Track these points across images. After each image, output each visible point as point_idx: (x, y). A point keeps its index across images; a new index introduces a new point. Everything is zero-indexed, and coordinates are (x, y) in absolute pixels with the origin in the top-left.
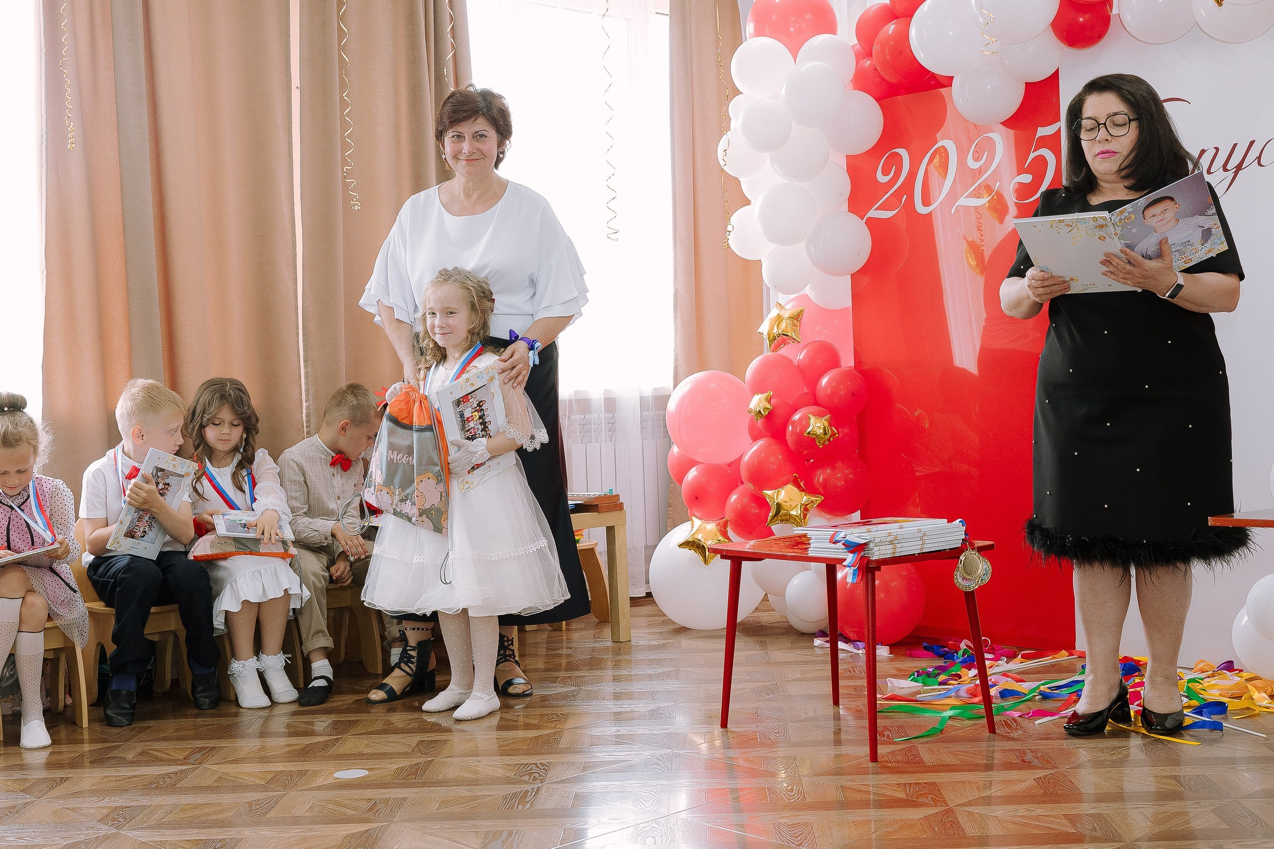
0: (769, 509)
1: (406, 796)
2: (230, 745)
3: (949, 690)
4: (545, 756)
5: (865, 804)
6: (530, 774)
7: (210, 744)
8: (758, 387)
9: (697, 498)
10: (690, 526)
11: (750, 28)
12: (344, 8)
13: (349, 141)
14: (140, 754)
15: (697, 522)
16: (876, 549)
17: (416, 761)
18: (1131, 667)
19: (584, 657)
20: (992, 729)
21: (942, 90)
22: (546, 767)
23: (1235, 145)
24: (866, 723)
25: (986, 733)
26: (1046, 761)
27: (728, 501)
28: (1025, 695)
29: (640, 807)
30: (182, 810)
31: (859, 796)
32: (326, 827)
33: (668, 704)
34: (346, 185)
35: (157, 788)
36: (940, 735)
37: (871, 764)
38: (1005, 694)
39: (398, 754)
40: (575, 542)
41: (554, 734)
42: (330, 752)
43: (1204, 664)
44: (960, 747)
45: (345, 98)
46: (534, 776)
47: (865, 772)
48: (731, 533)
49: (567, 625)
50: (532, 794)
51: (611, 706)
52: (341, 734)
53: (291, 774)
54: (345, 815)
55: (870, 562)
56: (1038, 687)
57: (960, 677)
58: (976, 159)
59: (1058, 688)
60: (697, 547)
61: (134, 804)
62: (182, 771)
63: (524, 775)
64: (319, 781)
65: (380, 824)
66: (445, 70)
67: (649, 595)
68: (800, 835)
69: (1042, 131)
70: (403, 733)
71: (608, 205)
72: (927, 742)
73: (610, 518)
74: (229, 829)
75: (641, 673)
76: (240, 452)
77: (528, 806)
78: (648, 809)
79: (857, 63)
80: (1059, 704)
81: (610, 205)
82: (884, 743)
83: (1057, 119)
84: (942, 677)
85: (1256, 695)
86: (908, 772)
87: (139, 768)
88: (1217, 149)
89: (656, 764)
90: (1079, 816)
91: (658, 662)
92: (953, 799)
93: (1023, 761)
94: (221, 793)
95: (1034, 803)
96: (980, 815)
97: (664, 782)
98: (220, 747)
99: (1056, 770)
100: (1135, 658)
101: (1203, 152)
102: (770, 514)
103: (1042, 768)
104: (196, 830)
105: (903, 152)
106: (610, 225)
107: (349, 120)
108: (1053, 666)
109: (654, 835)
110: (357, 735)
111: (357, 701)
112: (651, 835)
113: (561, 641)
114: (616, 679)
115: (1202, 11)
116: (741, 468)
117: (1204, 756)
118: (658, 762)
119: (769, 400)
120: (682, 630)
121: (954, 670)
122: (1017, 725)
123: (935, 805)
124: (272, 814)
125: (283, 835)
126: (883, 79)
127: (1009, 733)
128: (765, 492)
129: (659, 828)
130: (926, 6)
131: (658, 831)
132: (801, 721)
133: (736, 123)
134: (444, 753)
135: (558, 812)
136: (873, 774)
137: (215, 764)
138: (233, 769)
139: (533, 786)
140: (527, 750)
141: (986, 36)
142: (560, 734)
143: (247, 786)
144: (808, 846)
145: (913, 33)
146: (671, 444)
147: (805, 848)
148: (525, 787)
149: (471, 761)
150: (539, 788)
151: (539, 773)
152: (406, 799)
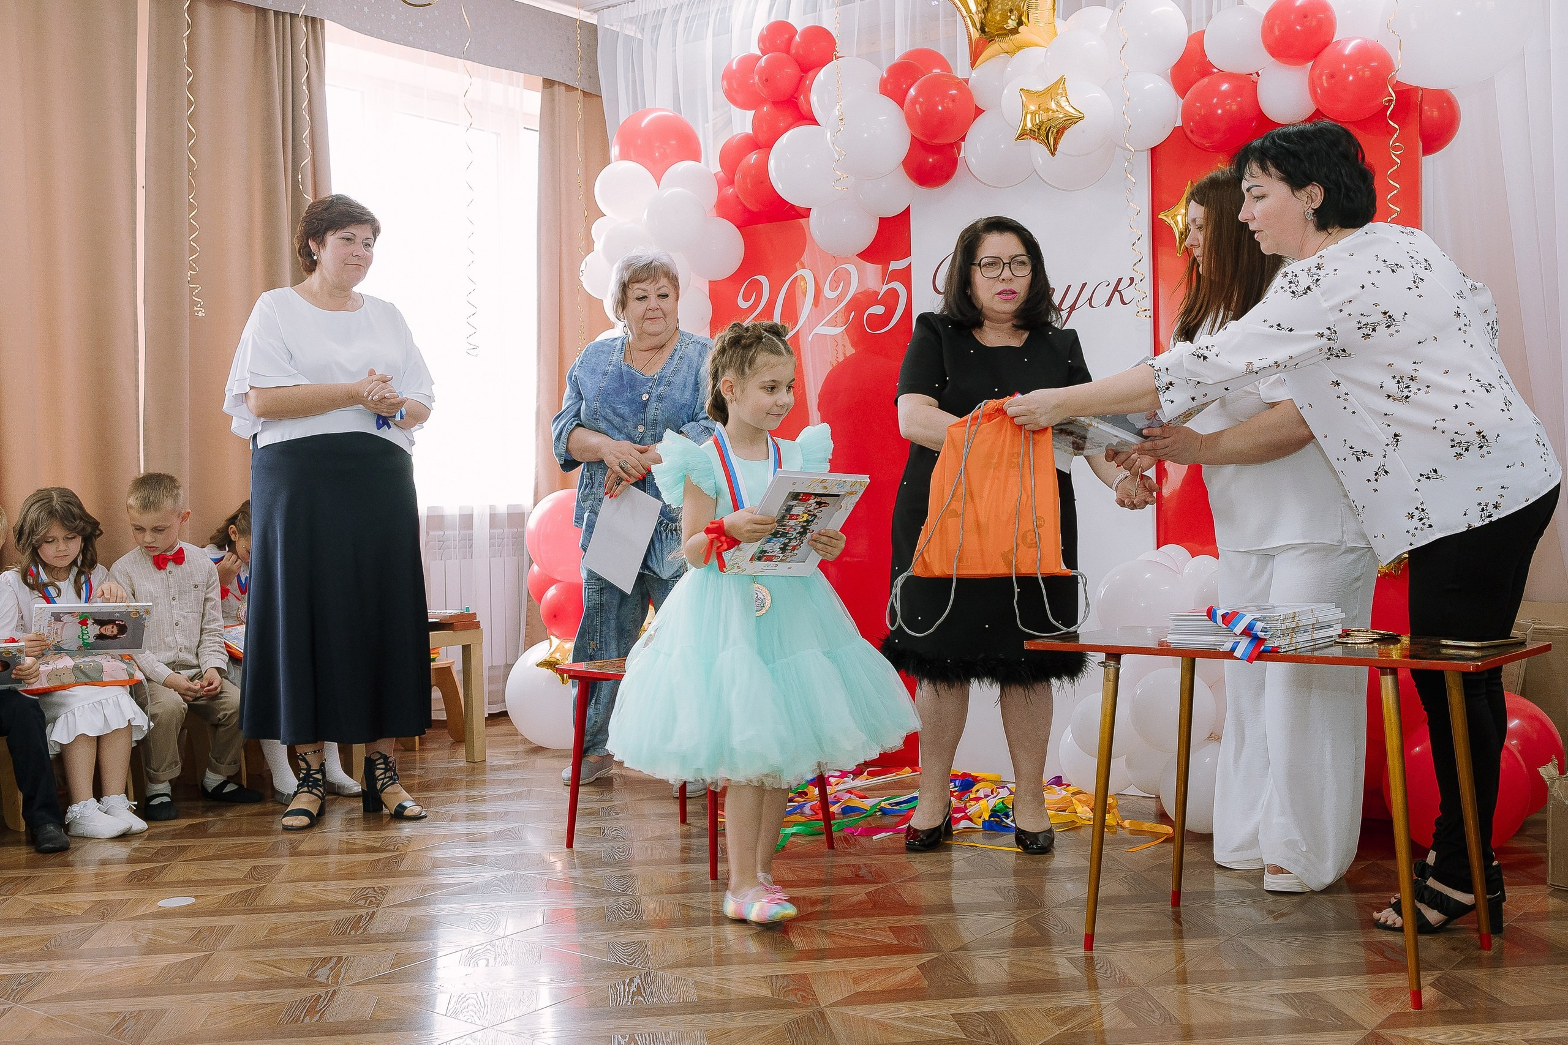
1: (235, 924)
2: (45, 874)
4: (383, 880)
5: (703, 922)
6: (366, 899)
7: (26, 873)
9: (555, 616)
10: (549, 645)
11: (615, 151)
12: (193, 107)
13: (194, 245)
15: (555, 641)
17: (249, 887)
18: (967, 783)
19: (434, 778)
20: (831, 846)
21: (801, 220)
22: (384, 891)
23: (1069, 286)
24: (707, 841)
25: (825, 849)
26: (878, 877)
28: (867, 810)
29: (476, 929)
31: (695, 914)
32: (145, 958)
33: (516, 825)
34: (190, 291)
37: (711, 882)
38: (847, 810)
39: (228, 880)
40: (430, 660)
41: (396, 857)
42: (157, 879)
44: (798, 863)
45: (191, 200)
46: (371, 900)
47: (705, 889)
49: (420, 745)
50: (366, 919)
51: (461, 828)
52: (171, 860)
53: (110, 903)
54: (167, 945)
56: (881, 802)
57: (806, 794)
58: (833, 288)
59: (898, 804)
60: (555, 665)
63: (360, 899)
64: (141, 910)
65: (203, 954)
66: (300, 177)
67: (504, 714)
68: (633, 954)
69: (895, 265)
70: (238, 858)
71: (470, 320)
73: (466, 637)
74: (38, 962)
75: (491, 793)
77: (361, 931)
78: (484, 931)
79: (720, 190)
80: (898, 819)
81: (471, 320)
83: (908, 254)
85: (1079, 807)
89: (497, 885)
90: (903, 929)
91: (510, 782)
93: (857, 876)
94: (33, 925)
95: (862, 916)
96: (810, 929)
97: (504, 903)
98: (35, 876)
99: (887, 884)
100: (972, 774)
103: (873, 882)
105: (762, 279)
106: (473, 340)
107: (195, 224)
108: (896, 782)
109: (487, 957)
110: (186, 861)
111: (190, 825)
112: (484, 957)
113: (414, 762)
114: (470, 799)
115: (1039, 158)
118: (499, 883)
120: (538, 750)
122: (856, 841)
124: (86, 946)
125: (96, 967)
126: (744, 206)
127: (847, 849)
129: (493, 949)
130: (785, 140)
131: (492, 953)
132: (646, 840)
133: (598, 246)
134: (279, 878)
135: (391, 937)
136: (712, 891)
137: (26, 895)
138: (48, 900)
139: (367, 910)
140: (366, 873)
141: (837, 172)
142: (402, 857)
143: (62, 917)
144: (640, 964)
145: (772, 164)
146: (531, 562)
147: (637, 966)
148: (360, 912)
149: (307, 887)
150: (374, 913)
151: (375, 897)
152: (233, 927)
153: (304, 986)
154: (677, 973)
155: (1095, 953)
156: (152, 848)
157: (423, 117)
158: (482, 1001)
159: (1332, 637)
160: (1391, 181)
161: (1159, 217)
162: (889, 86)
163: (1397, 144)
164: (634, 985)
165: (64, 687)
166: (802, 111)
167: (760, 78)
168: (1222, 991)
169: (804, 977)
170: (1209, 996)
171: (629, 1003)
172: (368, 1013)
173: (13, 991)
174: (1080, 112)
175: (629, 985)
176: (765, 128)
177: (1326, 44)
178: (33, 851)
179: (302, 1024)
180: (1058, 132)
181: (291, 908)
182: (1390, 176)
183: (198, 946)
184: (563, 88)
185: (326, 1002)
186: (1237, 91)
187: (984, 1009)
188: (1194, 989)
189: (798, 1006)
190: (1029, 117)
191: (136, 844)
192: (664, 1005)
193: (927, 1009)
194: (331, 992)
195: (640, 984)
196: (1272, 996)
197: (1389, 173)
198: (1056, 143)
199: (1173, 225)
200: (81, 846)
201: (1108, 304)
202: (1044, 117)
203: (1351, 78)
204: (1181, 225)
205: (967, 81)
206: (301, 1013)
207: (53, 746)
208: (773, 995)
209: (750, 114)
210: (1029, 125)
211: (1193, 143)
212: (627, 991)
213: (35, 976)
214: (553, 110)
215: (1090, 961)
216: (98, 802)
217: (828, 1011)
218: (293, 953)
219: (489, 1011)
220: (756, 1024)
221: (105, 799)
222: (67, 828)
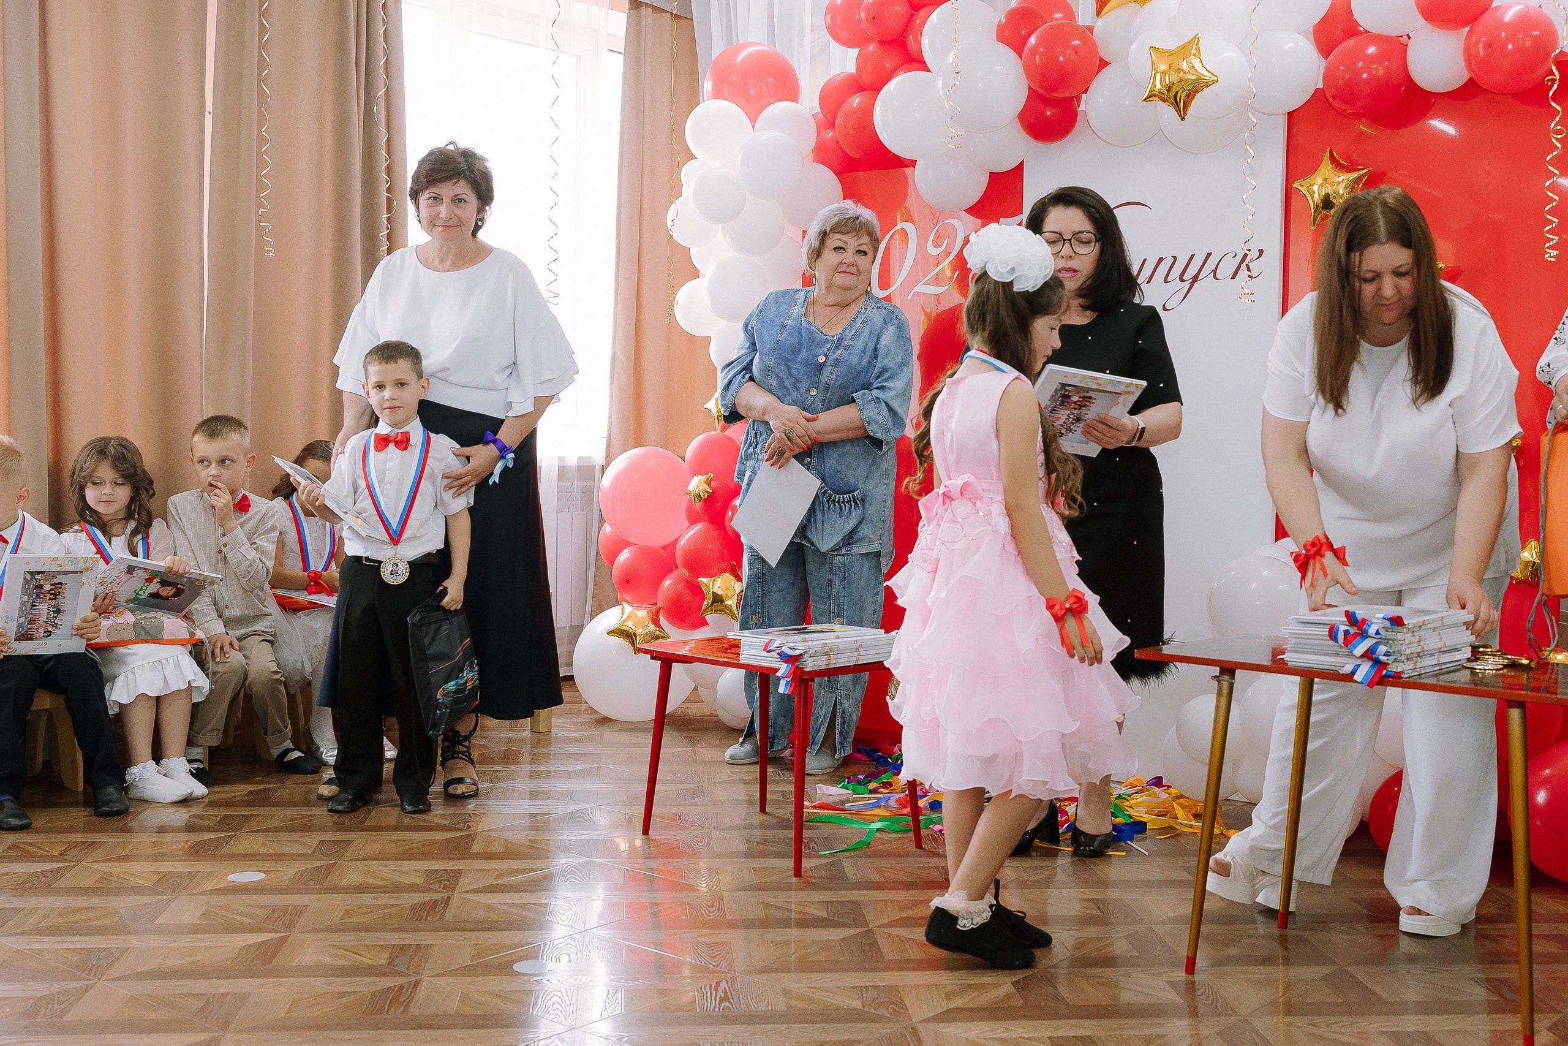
0: (703, 597)
1: (308, 903)
3: (879, 799)
4: (456, 862)
5: (786, 924)
6: (440, 882)
7: (90, 837)
8: (698, 468)
10: (620, 612)
11: (707, 86)
13: (266, 180)
14: (10, 848)
15: (628, 609)
16: (810, 660)
17: (317, 864)
19: (499, 749)
20: (919, 845)
21: (905, 169)
22: (458, 874)
23: (1193, 256)
24: (791, 833)
25: (913, 848)
27: (660, 588)
29: (555, 921)
30: (60, 915)
31: (779, 914)
32: (220, 937)
33: (588, 806)
34: (260, 230)
35: (31, 888)
36: (864, 848)
37: (794, 879)
39: (298, 855)
41: (467, 836)
42: (223, 851)
43: (1133, 778)
44: (884, 863)
45: (264, 134)
46: (445, 885)
47: (788, 888)
48: (663, 621)
50: (442, 903)
51: (527, 807)
52: (236, 830)
53: (180, 875)
54: (242, 923)
55: (803, 672)
57: (891, 785)
58: (937, 245)
60: (627, 635)
61: (6, 906)
62: (58, 870)
63: (433, 883)
64: (211, 884)
65: (279, 935)
66: (375, 108)
68: (718, 955)
70: (303, 831)
72: (852, 857)
74: (114, 937)
75: (559, 769)
76: (134, 519)
77: (438, 917)
78: (565, 923)
79: (819, 133)
81: (551, 267)
82: (809, 856)
83: (1018, 211)
84: (873, 785)
85: (1180, 813)
86: (831, 889)
87: (11, 864)
88: (1175, 258)
89: (572, 872)
91: (579, 757)
92: (874, 920)
94: (103, 895)
96: (899, 937)
97: (581, 894)
101: (1161, 260)
102: (705, 603)
104: (76, 938)
106: (551, 287)
107: (268, 159)
109: (569, 952)
110: (252, 832)
111: (251, 792)
112: (566, 952)
114: (533, 775)
115: (1167, 119)
116: (676, 552)
117: (1123, 878)
118: (575, 871)
119: (709, 483)
120: (605, 721)
121: (885, 778)
123: (856, 926)
124: (160, 921)
125: (173, 944)
126: (844, 151)
127: (935, 849)
128: (701, 579)
129: (574, 944)
130: (893, 85)
131: (573, 948)
132: (725, 829)
133: (688, 190)
134: (348, 855)
135: (469, 925)
136: (796, 890)
137: (95, 862)
138: (115, 868)
139: (443, 895)
140: (437, 854)
141: (951, 129)
142: (473, 838)
143: (132, 888)
144: (726, 967)
145: (878, 110)
146: (602, 520)
147: (722, 969)
148: (435, 896)
149: (377, 865)
150: (449, 898)
151: (449, 881)
152: (307, 907)
153: (385, 974)
154: (764, 979)
155: (1198, 978)
156: (215, 816)
157: (502, 38)
158: (567, 999)
159: (1460, 660)
160: (1550, 167)
161: (1294, 185)
162: (1007, 32)
163: (1559, 127)
164: (721, 989)
165: (123, 643)
166: (910, 52)
167: (867, 16)
168: (1329, 1025)
169: (894, 989)
170: (1315, 1030)
171: (717, 1009)
172: (453, 1005)
173: (93, 966)
174: (1213, 75)
175: (716, 989)
176: (869, 67)
177: (1485, 9)
178: (92, 813)
179: (387, 1016)
180: (1188, 95)
181: (362, 889)
182: (1551, 162)
183: (273, 925)
184: (650, 10)
185: (409, 993)
186: (1383, 55)
187: (1081, 1032)
188: (1300, 1021)
189: (889, 1020)
190: (1158, 76)
191: (197, 810)
192: (752, 1013)
193: (1022, 1030)
194: (413, 983)
195: (727, 988)
196: (1382, 1032)
197: (1548, 158)
198: (1186, 107)
199: (1308, 195)
200: (144, 810)
201: (1233, 277)
202: (1174, 77)
203: (1510, 47)
204: (1317, 197)
205: (1091, 29)
206: (385, 1004)
207: (112, 705)
208: (864, 1007)
209: (853, 53)
210: (1158, 86)
211: (1333, 108)
212: (714, 995)
213: (114, 951)
214: (638, 33)
215: (1191, 986)
216: (157, 764)
217: (920, 1027)
218: (371, 938)
219: (575, 1010)
220: (847, 1038)
221: (164, 762)
222: (126, 790)
